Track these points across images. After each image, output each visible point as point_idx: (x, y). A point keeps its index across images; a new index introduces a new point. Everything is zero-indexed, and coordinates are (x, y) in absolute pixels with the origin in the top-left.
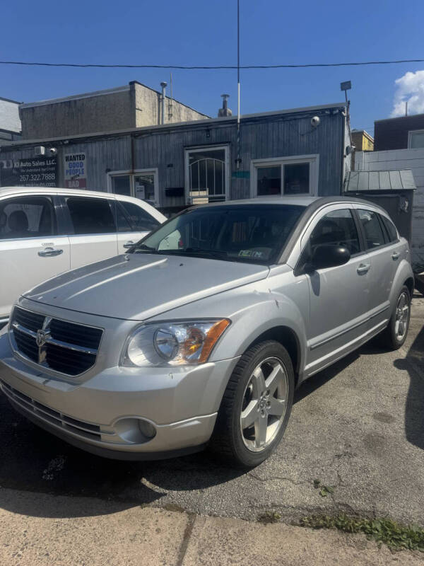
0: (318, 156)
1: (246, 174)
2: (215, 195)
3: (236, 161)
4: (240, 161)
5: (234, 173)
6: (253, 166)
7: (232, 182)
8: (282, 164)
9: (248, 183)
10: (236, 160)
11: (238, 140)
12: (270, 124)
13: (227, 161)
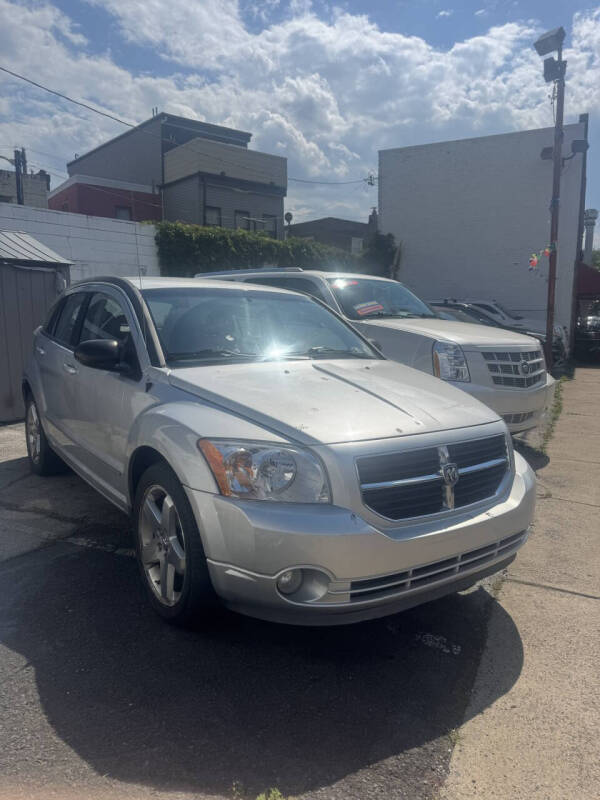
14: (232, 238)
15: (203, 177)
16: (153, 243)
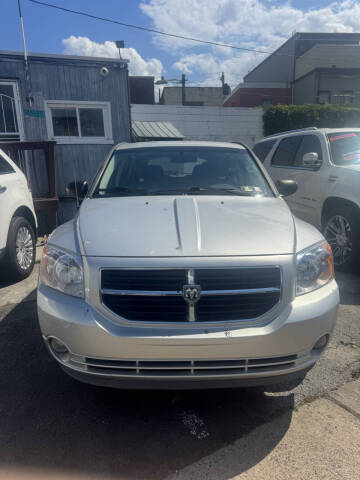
0: (109, 103)
1: (41, 114)
2: (6, 134)
3: (28, 100)
4: (32, 100)
5: (27, 112)
6: (48, 107)
7: (25, 121)
8: (77, 107)
9: (44, 123)
10: (26, 99)
11: (28, 78)
12: (61, 67)
13: (17, 98)
14: (318, 111)
15: (319, 71)
16: (261, 120)
